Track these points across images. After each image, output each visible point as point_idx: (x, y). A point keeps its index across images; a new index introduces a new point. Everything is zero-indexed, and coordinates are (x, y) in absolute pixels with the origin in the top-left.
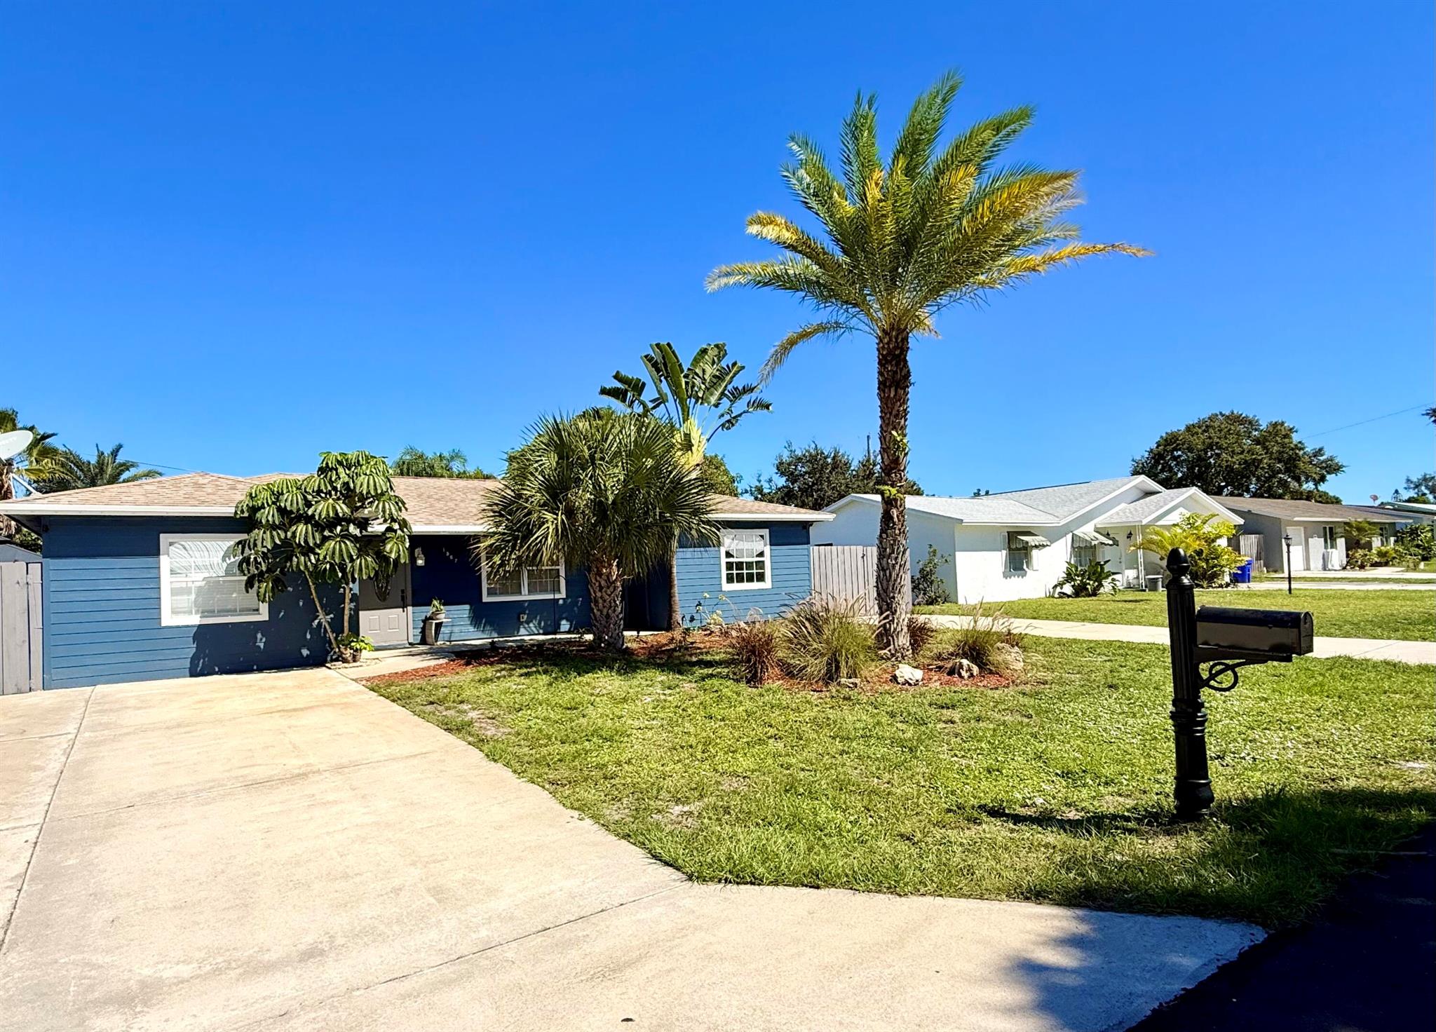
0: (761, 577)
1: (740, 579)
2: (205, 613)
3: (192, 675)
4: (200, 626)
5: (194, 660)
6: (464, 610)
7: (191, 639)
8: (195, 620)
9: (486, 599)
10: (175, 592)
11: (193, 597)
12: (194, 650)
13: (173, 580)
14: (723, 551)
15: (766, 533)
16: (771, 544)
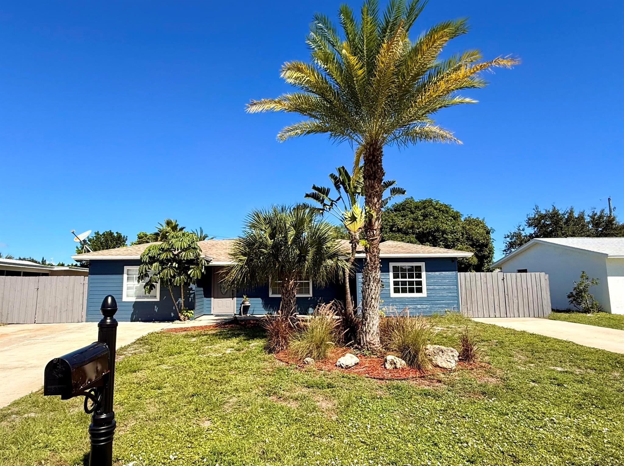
0: (419, 290)
1: (404, 291)
2: (138, 297)
3: (132, 321)
4: (135, 302)
5: (133, 315)
7: (132, 307)
8: (134, 299)
9: (271, 295)
10: (128, 288)
11: (134, 290)
12: (133, 311)
13: (128, 283)
14: (391, 274)
15: (423, 265)
16: (426, 271)
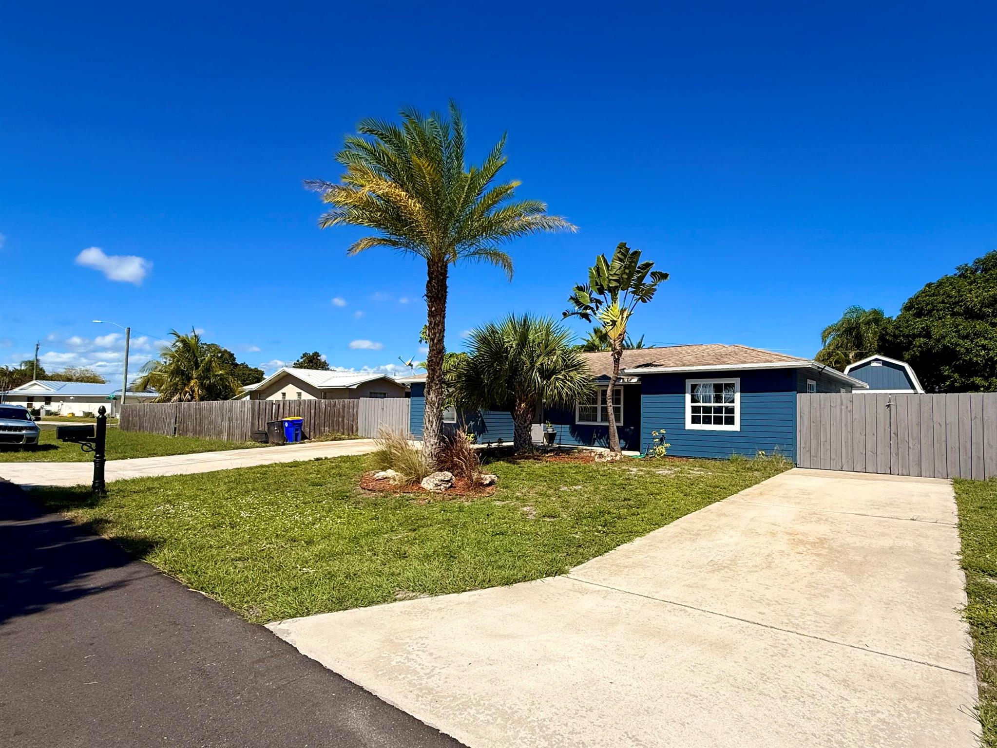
1: (707, 421)
6: (567, 428)
9: (577, 423)
14: (688, 397)
15: (737, 381)
16: (741, 392)
